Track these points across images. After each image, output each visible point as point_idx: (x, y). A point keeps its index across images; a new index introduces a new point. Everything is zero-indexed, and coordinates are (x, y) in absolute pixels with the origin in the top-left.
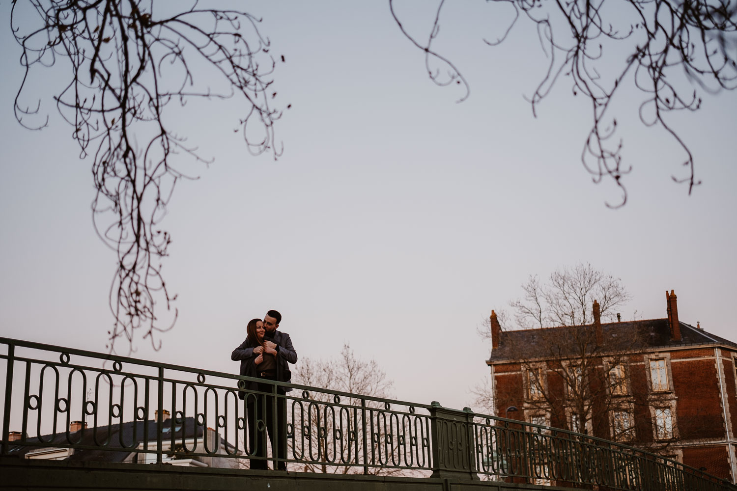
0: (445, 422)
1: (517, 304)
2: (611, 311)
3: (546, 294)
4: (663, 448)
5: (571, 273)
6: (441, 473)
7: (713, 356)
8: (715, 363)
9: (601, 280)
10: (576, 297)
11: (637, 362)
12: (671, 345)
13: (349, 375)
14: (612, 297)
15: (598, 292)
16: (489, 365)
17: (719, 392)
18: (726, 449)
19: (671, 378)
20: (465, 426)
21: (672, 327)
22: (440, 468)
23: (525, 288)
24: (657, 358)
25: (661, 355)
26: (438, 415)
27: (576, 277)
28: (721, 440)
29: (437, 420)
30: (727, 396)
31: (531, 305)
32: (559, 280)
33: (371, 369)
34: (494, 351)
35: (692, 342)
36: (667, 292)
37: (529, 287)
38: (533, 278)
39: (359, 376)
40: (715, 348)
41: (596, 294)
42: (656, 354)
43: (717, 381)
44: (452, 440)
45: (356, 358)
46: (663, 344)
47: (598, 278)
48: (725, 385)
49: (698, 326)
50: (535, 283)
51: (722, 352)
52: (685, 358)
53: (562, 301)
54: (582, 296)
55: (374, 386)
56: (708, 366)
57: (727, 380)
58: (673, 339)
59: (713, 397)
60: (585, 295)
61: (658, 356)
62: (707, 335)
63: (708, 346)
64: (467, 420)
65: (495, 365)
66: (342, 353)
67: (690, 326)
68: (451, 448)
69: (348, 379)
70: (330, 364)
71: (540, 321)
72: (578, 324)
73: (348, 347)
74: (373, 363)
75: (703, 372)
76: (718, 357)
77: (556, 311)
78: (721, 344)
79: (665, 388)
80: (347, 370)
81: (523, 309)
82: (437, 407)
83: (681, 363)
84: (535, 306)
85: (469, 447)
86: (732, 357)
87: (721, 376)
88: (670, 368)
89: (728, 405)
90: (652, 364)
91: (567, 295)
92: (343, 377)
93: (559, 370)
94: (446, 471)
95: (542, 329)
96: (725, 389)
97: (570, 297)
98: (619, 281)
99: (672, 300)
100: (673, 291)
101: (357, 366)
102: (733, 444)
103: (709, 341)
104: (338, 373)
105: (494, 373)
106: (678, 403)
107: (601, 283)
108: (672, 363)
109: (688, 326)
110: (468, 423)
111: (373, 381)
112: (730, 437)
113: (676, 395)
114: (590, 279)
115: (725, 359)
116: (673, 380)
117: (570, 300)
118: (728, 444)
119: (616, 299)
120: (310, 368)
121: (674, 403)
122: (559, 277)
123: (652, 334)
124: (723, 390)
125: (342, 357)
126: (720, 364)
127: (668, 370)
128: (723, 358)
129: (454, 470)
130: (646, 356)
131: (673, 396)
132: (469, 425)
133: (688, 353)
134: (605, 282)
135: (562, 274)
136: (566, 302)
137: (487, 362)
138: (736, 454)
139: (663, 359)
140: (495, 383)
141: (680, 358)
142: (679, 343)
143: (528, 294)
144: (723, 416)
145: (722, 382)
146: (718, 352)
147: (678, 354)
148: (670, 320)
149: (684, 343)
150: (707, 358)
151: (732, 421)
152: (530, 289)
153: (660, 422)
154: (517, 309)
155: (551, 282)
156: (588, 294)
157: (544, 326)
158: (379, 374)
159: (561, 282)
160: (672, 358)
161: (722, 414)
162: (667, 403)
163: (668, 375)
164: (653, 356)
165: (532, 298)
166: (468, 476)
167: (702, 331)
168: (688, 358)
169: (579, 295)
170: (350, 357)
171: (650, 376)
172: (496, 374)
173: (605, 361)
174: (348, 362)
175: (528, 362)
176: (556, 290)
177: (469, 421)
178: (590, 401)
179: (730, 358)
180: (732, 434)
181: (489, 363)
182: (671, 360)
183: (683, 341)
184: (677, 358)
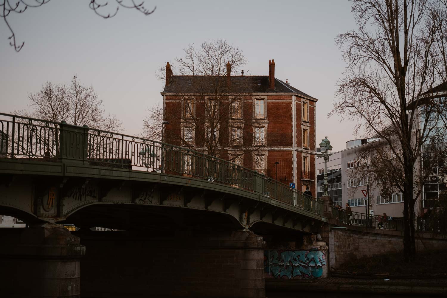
0: (69, 133)
1: (180, 61)
2: (235, 69)
3: (198, 56)
4: (257, 150)
5: (214, 44)
6: (63, 160)
7: (291, 100)
8: (292, 104)
9: (231, 50)
10: (216, 59)
11: (249, 100)
12: (269, 92)
13: (76, 95)
14: (236, 61)
15: (229, 57)
16: (162, 95)
17: (292, 121)
18: (291, 153)
19: (266, 111)
20: (83, 135)
21: (271, 81)
22: (63, 157)
23: (186, 51)
24: (260, 98)
25: (262, 97)
26: (64, 128)
27: (217, 47)
28: (290, 148)
29: (63, 131)
30: (296, 123)
31: (189, 61)
32: (207, 48)
33: (89, 92)
34: (166, 87)
35: (281, 91)
36: (270, 60)
37: (188, 51)
38: (191, 45)
39: (82, 96)
40: (292, 95)
41: (227, 58)
42: (259, 96)
43: (292, 114)
44: (73, 142)
45: (81, 84)
46: (264, 91)
47: (229, 49)
48: (296, 117)
49: (287, 82)
50: (192, 49)
51: (296, 98)
52: (276, 100)
53: (207, 61)
54: (219, 59)
55: (91, 103)
56: (287, 105)
57: (297, 114)
58: (270, 88)
59: (288, 123)
60: (221, 58)
61: (260, 97)
62: (290, 88)
63: (289, 94)
64: (84, 132)
65: (166, 95)
66: (72, 81)
67: (281, 81)
68: (72, 146)
69: (75, 97)
70: (64, 87)
71: (193, 72)
72: (215, 75)
73: (76, 78)
74: (91, 89)
75: (284, 109)
76: (294, 101)
77: (203, 66)
78: (296, 93)
79: (262, 116)
80: (75, 92)
81: (184, 63)
82: (64, 123)
83: (273, 103)
84: (191, 62)
85: (84, 147)
86: (302, 101)
87: (294, 112)
88: (266, 105)
89: (296, 129)
90: (257, 102)
91: (210, 57)
92: (72, 96)
93: (201, 101)
94: (66, 159)
95: (194, 76)
96: (296, 119)
97: (212, 59)
98: (241, 52)
99: (272, 65)
100: (273, 60)
101: (81, 90)
102: (296, 150)
103: (290, 91)
104: (69, 93)
105: (165, 100)
106: (268, 125)
107: (231, 52)
108: (268, 102)
109: (280, 82)
110: (84, 134)
111: (90, 99)
112: (295, 146)
113: (268, 121)
114: (224, 49)
115: (298, 102)
116: (267, 112)
117: (212, 61)
118: (293, 150)
119: (238, 63)
120: (52, 88)
121: (266, 125)
122: (207, 46)
123: (259, 84)
124: (294, 120)
125: (72, 83)
126: (294, 105)
127: (265, 106)
128: (296, 102)
129: (73, 158)
130: (254, 97)
131: (266, 121)
132: (85, 135)
133: (277, 97)
134: (233, 51)
135: (209, 44)
136: (209, 62)
137: (161, 93)
138: (297, 156)
139: (263, 99)
140: (165, 106)
141: (273, 100)
142: (273, 91)
143: (187, 55)
144: (292, 134)
145: (294, 115)
146: (294, 98)
147: (272, 97)
148: (270, 77)
149: (276, 91)
150: (287, 101)
151: (297, 137)
152: (189, 52)
153: (257, 135)
154: (180, 63)
155: (201, 49)
156: (222, 58)
157: (195, 75)
158: (94, 96)
159: (207, 50)
160: (268, 99)
161: (292, 133)
162: (262, 125)
163: (265, 109)
164: (257, 97)
165: (190, 58)
166: (82, 162)
167: (288, 85)
168: (277, 100)
169: (217, 58)
170: (77, 84)
171: (255, 109)
172: (166, 101)
173: (230, 98)
174: (75, 87)
175: (184, 95)
176: (204, 54)
177: (86, 132)
178: (217, 121)
179: (300, 102)
180: (296, 144)
181: (163, 94)
182: (267, 100)
183: (276, 90)
184: (271, 100)
